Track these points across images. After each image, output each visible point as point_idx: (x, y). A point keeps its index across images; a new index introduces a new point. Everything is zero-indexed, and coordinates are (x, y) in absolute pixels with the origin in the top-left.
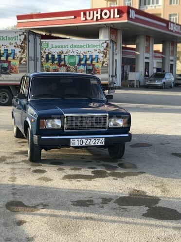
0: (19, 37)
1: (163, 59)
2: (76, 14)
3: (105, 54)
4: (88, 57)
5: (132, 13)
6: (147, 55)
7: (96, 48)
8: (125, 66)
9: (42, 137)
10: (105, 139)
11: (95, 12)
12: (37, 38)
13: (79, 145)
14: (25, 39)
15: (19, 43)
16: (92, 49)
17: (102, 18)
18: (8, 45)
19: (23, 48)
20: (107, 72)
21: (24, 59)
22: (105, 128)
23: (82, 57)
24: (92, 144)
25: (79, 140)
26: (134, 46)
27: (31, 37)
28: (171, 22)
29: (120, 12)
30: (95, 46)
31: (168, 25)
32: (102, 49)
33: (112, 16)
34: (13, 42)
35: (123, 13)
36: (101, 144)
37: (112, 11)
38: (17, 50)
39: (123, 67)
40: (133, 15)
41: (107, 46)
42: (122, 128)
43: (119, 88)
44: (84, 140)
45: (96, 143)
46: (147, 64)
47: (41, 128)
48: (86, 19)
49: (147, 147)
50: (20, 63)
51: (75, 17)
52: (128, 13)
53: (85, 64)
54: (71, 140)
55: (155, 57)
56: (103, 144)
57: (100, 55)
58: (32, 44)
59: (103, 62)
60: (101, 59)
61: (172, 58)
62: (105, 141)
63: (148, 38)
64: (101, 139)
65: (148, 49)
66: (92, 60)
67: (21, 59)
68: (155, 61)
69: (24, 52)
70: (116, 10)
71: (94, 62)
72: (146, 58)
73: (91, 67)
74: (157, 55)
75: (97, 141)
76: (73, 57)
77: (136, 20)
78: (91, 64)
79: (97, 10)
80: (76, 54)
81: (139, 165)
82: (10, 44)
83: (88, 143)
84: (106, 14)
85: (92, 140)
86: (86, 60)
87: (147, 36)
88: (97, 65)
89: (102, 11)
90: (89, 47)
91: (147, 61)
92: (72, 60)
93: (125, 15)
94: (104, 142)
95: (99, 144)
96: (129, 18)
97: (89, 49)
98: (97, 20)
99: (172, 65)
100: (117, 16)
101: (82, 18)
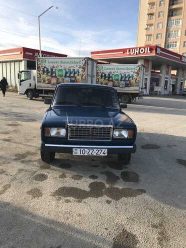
0: (82, 62)
1: (177, 79)
2: (124, 51)
3: (138, 74)
4: (127, 75)
5: (159, 50)
6: (167, 76)
7: (132, 70)
8: (153, 83)
9: (46, 145)
10: (108, 150)
11: (136, 49)
12: (94, 63)
13: (82, 154)
14: (85, 63)
15: (82, 65)
16: (129, 71)
17: (139, 53)
18: (75, 66)
19: (84, 69)
20: (138, 86)
21: (84, 76)
22: (109, 139)
23: (123, 75)
24: (95, 154)
25: (82, 149)
26: (159, 71)
27: (90, 62)
28: (184, 56)
29: (151, 50)
30: (131, 69)
31: (181, 58)
32: (136, 71)
33: (146, 52)
34: (78, 64)
35: (153, 50)
36: (104, 155)
37: (146, 49)
38: (81, 70)
39: (151, 83)
40: (159, 51)
41: (139, 69)
42: (127, 139)
43: (148, 96)
44: (86, 150)
45: (99, 153)
46: (166, 82)
47: (46, 135)
48: (130, 54)
49: (155, 150)
50: (82, 78)
51: (124, 53)
52: (156, 50)
53: (125, 80)
54: (74, 149)
55: (172, 78)
56: (106, 155)
57: (135, 75)
58: (90, 67)
59: (136, 79)
60: (135, 77)
61: (182, 79)
62: (108, 152)
63: (168, 66)
64: (103, 150)
65: (167, 73)
66: (129, 78)
67: (83, 75)
68: (172, 80)
69: (84, 71)
70: (149, 48)
71: (131, 79)
72: (166, 78)
73: (128, 82)
74: (173, 77)
75: (100, 152)
76: (117, 75)
77: (161, 54)
78: (129, 80)
79: (137, 48)
80: (119, 74)
81: (142, 177)
82: (77, 66)
83: (90, 153)
84: (142, 51)
85: (95, 150)
86: (126, 78)
87: (167, 65)
88: (132, 81)
89: (140, 49)
90: (128, 69)
91: (166, 80)
92: (117, 78)
93: (154, 51)
94: (106, 153)
95: (102, 154)
96: (156, 53)
97: (128, 71)
98: (137, 54)
99: (182, 83)
100: (149, 52)
101: (128, 53)
